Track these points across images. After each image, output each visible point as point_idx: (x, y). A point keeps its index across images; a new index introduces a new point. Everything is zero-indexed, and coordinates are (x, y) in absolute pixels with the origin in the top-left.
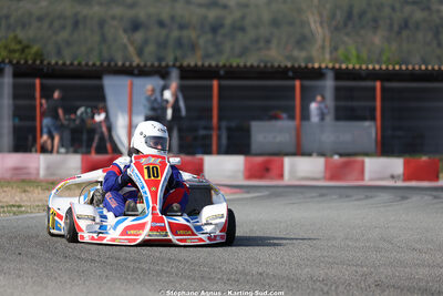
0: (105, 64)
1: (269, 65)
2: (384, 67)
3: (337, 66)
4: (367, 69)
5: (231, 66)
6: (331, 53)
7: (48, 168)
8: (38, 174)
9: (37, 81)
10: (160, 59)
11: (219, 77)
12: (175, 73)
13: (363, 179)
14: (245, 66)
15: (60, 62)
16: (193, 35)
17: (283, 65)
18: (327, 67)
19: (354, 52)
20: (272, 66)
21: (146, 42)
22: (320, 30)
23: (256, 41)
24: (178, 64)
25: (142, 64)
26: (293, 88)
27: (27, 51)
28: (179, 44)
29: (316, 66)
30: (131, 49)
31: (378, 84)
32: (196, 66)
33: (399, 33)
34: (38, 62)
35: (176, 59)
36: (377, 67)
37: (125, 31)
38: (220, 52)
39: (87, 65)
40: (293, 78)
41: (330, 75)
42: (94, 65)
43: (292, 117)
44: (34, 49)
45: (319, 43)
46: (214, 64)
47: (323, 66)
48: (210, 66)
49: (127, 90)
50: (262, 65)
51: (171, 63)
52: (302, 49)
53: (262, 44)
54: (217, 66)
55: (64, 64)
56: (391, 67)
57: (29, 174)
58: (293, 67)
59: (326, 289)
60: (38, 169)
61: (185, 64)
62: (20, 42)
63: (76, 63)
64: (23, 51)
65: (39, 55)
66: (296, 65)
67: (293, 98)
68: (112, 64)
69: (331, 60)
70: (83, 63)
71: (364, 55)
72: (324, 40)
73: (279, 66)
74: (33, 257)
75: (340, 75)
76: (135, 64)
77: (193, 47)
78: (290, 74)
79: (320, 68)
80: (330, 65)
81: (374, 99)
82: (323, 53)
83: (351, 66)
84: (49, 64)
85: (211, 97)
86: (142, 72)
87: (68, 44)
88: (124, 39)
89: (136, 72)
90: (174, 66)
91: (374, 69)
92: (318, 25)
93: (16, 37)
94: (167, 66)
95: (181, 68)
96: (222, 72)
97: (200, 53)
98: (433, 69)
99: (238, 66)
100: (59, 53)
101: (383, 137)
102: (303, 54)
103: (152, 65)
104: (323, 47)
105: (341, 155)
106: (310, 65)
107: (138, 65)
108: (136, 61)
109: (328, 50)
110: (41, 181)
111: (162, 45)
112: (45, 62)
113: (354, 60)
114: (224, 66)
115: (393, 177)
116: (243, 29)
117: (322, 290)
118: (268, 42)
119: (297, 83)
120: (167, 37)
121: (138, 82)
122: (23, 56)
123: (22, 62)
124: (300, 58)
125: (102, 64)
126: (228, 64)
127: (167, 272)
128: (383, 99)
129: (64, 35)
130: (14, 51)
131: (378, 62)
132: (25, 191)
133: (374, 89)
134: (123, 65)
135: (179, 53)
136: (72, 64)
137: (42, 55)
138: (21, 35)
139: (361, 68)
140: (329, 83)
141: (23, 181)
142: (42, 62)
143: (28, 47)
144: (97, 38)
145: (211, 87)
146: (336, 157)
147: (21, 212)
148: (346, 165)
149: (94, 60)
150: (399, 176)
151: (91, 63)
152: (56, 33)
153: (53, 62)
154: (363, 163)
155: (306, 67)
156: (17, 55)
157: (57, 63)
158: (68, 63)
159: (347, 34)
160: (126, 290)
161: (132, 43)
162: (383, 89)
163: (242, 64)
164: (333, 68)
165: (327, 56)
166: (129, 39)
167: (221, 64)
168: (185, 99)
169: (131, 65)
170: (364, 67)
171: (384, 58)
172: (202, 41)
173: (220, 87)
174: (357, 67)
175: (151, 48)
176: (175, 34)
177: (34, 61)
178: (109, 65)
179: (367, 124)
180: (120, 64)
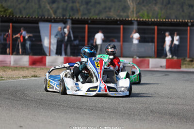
0: (40, 17)
1: (110, 19)
2: (158, 20)
3: (139, 19)
4: (151, 21)
5: (93, 19)
6: (136, 14)
7: (15, 61)
8: (10, 64)
9: (11, 24)
10: (64, 16)
11: (88, 24)
12: (69, 22)
13: (149, 67)
14: (99, 19)
15: (21, 16)
16: (78, 5)
17: (115, 19)
18: (134, 20)
19: (146, 14)
20: (111, 19)
21: (58, 8)
22: (132, 4)
23: (105, 8)
24: (71, 18)
25: (56, 18)
26: (120, 28)
27: (6, 11)
28: (72, 9)
29: (130, 19)
30: (51, 11)
31: (156, 27)
32: (78, 18)
33: (166, 6)
34: (11, 16)
35: (70, 16)
36: (156, 20)
37: (49, 4)
38: (90, 13)
39: (32, 18)
40: (120, 24)
41: (136, 23)
42: (35, 18)
43: (119, 41)
44: (10, 11)
45: (131, 9)
46: (86, 18)
47: (133, 19)
48: (84, 19)
49: (49, 29)
50: (107, 19)
51: (68, 18)
52: (124, 12)
53: (107, 10)
54: (87, 19)
55: (22, 17)
56: (161, 20)
57: (6, 63)
58: (120, 19)
59: (129, 113)
60: (10, 62)
61: (74, 18)
62: (3, 8)
63: (27, 17)
64: (5, 11)
65: (12, 13)
66: (121, 19)
67: (120, 33)
68: (43, 17)
69: (136, 17)
70: (31, 17)
71: (150, 15)
72: (133, 8)
73: (114, 19)
74: (7, 98)
75: (140, 23)
76: (52, 17)
77: (78, 11)
78: (119, 22)
79: (131, 20)
80: (136, 19)
81: (154, 33)
82: (133, 14)
83: (144, 20)
84: (16, 17)
85: (85, 32)
86: (56, 21)
87: (25, 9)
88: (48, 7)
89: (53, 21)
90: (69, 18)
91: (154, 21)
92: (131, 2)
93: (2, 6)
94: (66, 18)
95: (72, 20)
96: (89, 22)
97: (80, 13)
98: (180, 21)
99: (96, 19)
100: (21, 12)
101: (158, 50)
102: (125, 14)
103: (60, 18)
104: (133, 11)
105: (139, 57)
106: (127, 19)
107: (54, 18)
108: (53, 16)
109: (135, 12)
110: (12, 67)
111: (65, 9)
112: (14, 16)
113: (146, 17)
114: (90, 19)
115: (161, 67)
116: (99, 3)
117: (128, 114)
118: (110, 9)
119: (122, 26)
120: (67, 6)
121: (54, 25)
122: (5, 14)
123: (5, 16)
124: (123, 16)
125: (38, 18)
126: (92, 18)
127: (63, 106)
128: (158, 34)
129: (23, 5)
130: (1, 11)
131: (157, 18)
132: (4, 71)
133: (154, 29)
134: (48, 18)
135: (71, 13)
136: (25, 17)
137: (13, 13)
138: (4, 5)
139: (149, 21)
140: (135, 27)
141: (4, 66)
142: (13, 16)
143: (7, 10)
144: (37, 6)
145: (85, 28)
146: (137, 58)
147: (2, 80)
148: (141, 61)
149: (35, 16)
150: (164, 66)
151: (34, 17)
152: (20, 4)
153: (18, 16)
154: (149, 61)
155: (126, 20)
156: (2, 13)
157: (19, 17)
158: (24, 17)
159: (144, 6)
160: (45, 113)
161: (52, 8)
162: (158, 29)
163: (98, 18)
164: (137, 20)
165: (135, 15)
166: (50, 7)
167: (89, 18)
168: (73, 33)
169: (51, 18)
170: (150, 20)
171: (159, 16)
172: (82, 8)
173: (89, 28)
174: (147, 20)
175: (60, 11)
176: (70, 5)
177: (10, 16)
178: (41, 18)
179: (151, 44)
180: (46, 17)
